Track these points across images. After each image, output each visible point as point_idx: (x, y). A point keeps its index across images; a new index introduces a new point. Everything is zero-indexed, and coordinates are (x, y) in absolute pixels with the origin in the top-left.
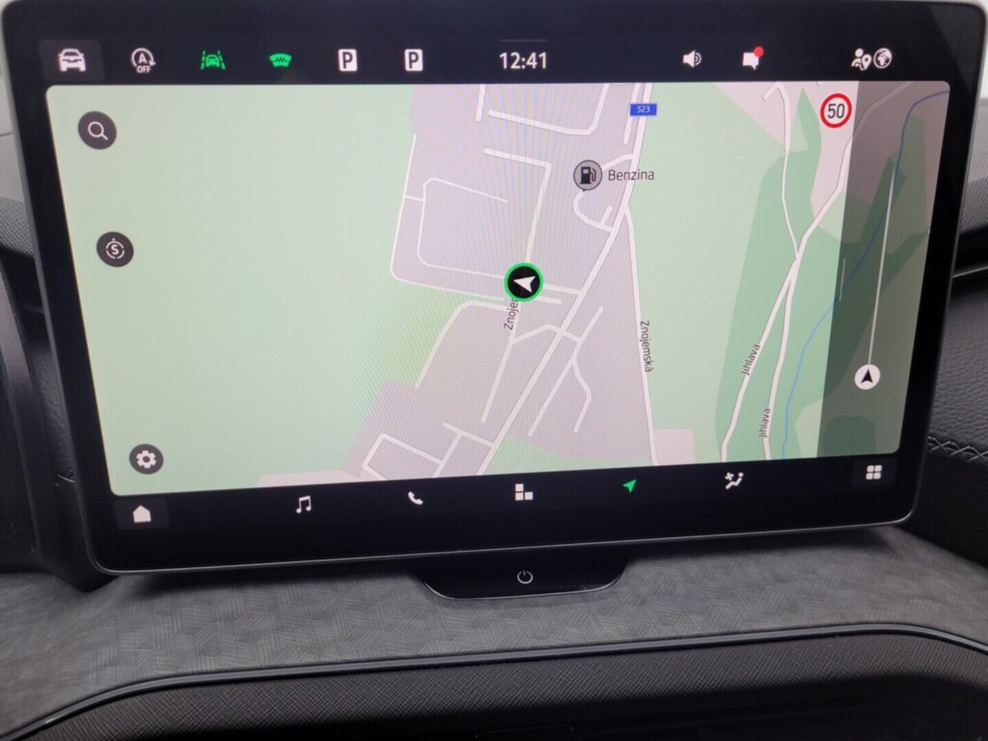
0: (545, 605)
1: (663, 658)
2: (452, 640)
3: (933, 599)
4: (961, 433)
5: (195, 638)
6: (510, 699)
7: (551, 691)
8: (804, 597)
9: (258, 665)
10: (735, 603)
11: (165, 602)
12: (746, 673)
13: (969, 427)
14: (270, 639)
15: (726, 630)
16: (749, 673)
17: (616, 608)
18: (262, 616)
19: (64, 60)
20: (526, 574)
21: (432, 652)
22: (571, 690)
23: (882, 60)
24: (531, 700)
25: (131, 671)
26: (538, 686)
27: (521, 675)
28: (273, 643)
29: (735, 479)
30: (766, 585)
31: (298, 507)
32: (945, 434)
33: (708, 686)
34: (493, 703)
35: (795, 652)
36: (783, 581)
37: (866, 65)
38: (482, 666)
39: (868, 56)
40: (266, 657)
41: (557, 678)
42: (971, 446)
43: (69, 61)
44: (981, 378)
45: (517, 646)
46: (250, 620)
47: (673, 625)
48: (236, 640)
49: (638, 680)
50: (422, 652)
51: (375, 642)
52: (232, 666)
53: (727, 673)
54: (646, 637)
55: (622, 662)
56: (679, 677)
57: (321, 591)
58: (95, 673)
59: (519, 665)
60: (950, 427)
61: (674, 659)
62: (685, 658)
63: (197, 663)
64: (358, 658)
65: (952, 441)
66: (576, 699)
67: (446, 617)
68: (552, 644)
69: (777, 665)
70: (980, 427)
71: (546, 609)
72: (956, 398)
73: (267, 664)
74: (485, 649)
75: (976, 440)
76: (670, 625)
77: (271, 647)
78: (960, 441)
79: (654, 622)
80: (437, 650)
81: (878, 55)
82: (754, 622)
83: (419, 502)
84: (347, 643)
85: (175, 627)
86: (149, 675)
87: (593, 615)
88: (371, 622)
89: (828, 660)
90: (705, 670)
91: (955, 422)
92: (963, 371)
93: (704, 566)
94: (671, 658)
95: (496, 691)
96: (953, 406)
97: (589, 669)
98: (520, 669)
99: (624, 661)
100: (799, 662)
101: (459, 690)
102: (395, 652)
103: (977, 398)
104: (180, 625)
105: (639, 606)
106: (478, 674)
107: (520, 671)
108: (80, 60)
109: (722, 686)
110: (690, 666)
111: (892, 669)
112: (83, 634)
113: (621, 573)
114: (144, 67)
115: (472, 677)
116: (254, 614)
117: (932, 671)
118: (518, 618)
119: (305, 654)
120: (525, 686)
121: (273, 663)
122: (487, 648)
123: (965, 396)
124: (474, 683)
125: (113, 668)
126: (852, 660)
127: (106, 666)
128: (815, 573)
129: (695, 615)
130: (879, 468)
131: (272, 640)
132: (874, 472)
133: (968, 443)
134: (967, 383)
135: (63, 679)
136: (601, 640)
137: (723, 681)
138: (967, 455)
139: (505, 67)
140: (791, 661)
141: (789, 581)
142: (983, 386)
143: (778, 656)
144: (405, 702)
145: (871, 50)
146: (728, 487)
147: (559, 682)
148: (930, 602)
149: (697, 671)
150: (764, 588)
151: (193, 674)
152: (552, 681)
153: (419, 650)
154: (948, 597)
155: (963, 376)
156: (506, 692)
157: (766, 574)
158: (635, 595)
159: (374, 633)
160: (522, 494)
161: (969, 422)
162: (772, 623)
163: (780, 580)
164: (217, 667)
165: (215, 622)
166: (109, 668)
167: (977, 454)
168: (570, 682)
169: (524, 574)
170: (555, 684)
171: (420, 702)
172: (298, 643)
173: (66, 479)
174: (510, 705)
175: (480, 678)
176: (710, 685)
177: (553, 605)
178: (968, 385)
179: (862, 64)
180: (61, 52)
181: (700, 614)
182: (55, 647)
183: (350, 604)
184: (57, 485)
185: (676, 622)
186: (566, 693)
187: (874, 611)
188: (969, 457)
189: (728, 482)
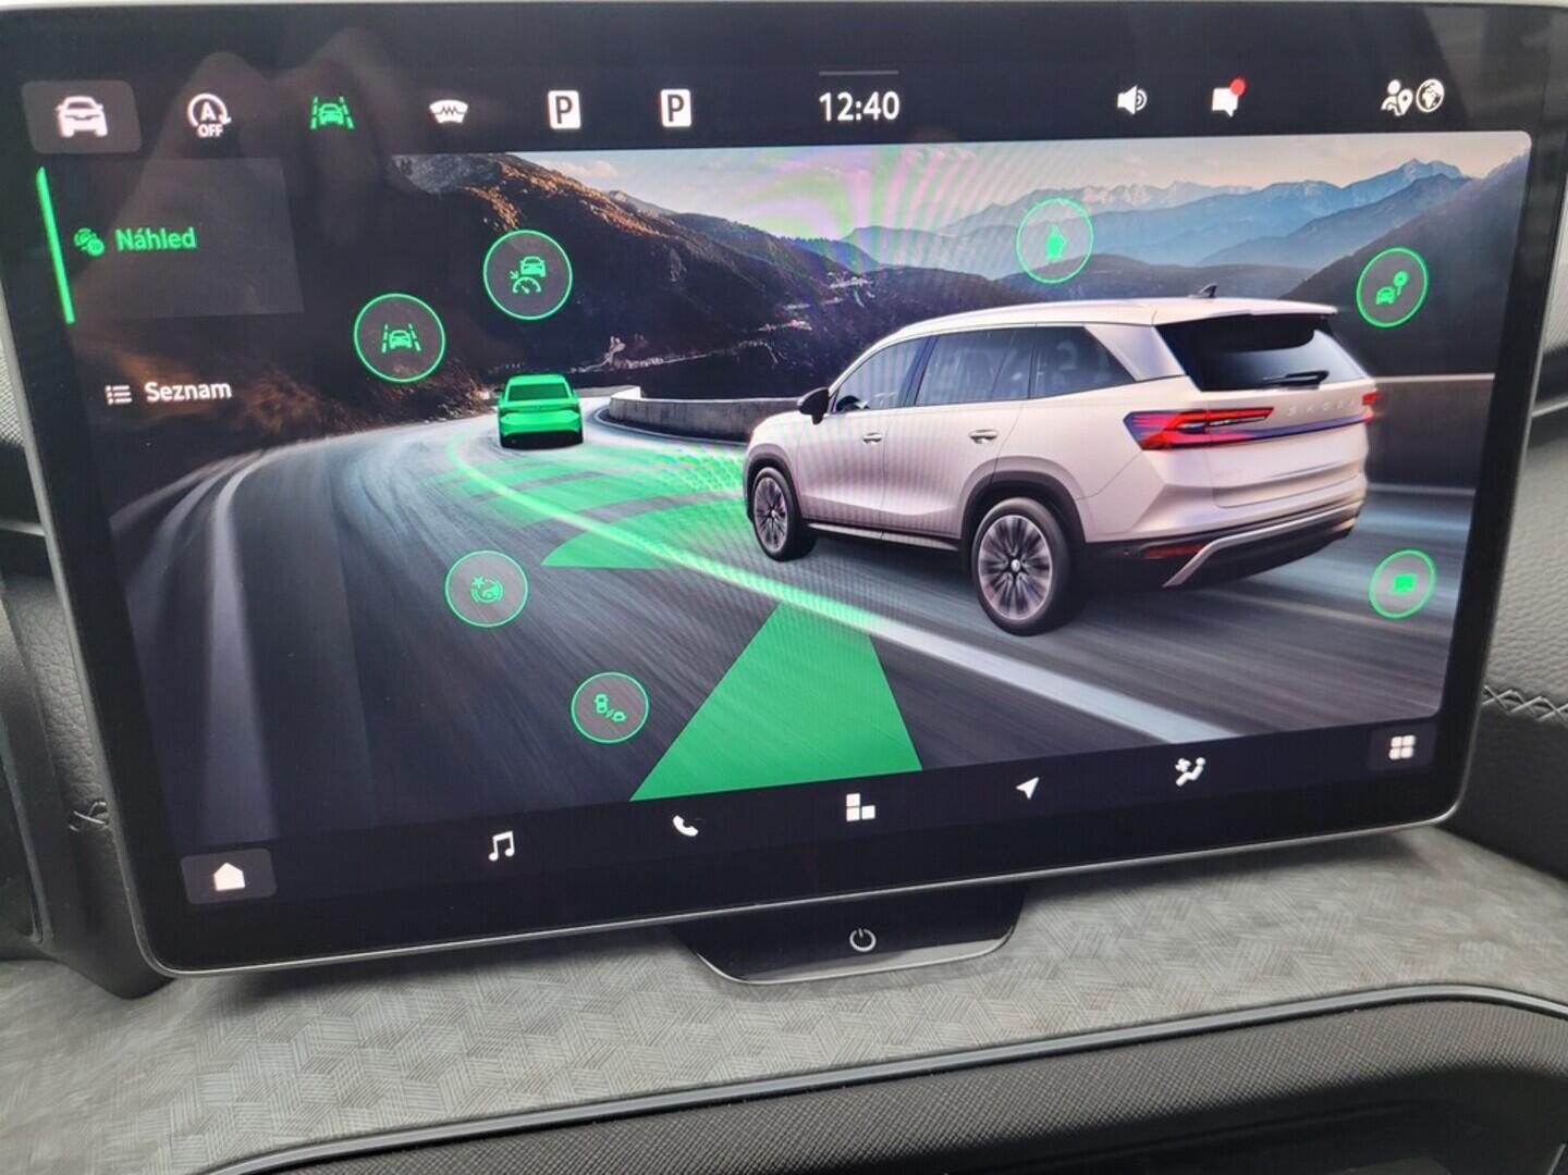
0: (901, 987)
1: (1094, 1063)
2: (759, 1053)
3: (1493, 939)
4: (1527, 677)
5: (332, 1078)
6: (860, 1149)
7: (925, 1131)
8: (1302, 949)
9: (443, 1117)
10: (1197, 964)
11: (275, 1016)
12: (1225, 1080)
13: (1539, 668)
14: (458, 1071)
15: (1188, 1011)
16: (1229, 1079)
17: (1013, 986)
18: (441, 1033)
19: (67, 117)
20: (865, 934)
21: (727, 1078)
22: (955, 1125)
23: (1429, 98)
24: (893, 1147)
25: (229, 1140)
26: (903, 1124)
27: (874, 1108)
28: (465, 1078)
29: (1191, 769)
30: (1241, 932)
31: (492, 851)
32: (1503, 680)
33: (1168, 1105)
34: (833, 1156)
35: (1296, 1041)
36: (1268, 925)
37: (1405, 107)
38: (808, 1095)
39: (1408, 93)
40: (456, 1103)
41: (932, 1107)
42: (1544, 697)
43: (76, 118)
44: (1554, 589)
45: (863, 1059)
46: (422, 1039)
47: (1105, 1008)
48: (402, 1077)
49: (1058, 1103)
50: (712, 1078)
51: (633, 1065)
52: (401, 1123)
53: (1196, 1082)
54: (1064, 1030)
55: (1031, 1074)
56: (1122, 1094)
57: (535, 983)
58: (169, 1149)
59: (868, 1089)
60: (1510, 669)
61: (1111, 1064)
62: (1129, 1061)
63: (341, 1121)
64: (607, 1095)
65: (1515, 689)
66: (964, 1141)
67: (745, 1017)
68: (918, 1052)
69: (1270, 1064)
70: (1556, 667)
71: (903, 994)
72: (1518, 622)
73: (458, 1115)
74: (812, 1066)
75: (1551, 687)
76: (1099, 1008)
77: (462, 1085)
78: (1527, 690)
79: (1075, 1004)
80: (736, 1073)
81: (1423, 90)
82: (1229, 996)
83: (692, 832)
84: (587, 1070)
85: (297, 1060)
86: (262, 1147)
87: (978, 999)
88: (622, 1031)
89: (1347, 1051)
90: (1162, 1079)
91: (1517, 661)
92: (1526, 578)
93: (1144, 907)
94: (1107, 1064)
95: (838, 1136)
96: (1513, 635)
97: (982, 1090)
98: (871, 1097)
99: (1035, 1073)
100: (1303, 1057)
101: (777, 1139)
102: (668, 1082)
103: (1550, 620)
104: (303, 1054)
105: (1048, 979)
106: (804, 1109)
107: (872, 1100)
108: (97, 116)
109: (1189, 1103)
110: (1137, 1075)
111: (1444, 1058)
112: (136, 1078)
113: (1015, 924)
114: (211, 126)
115: (796, 1115)
116: (427, 1029)
117: (1502, 1057)
118: (861, 1011)
119: (520, 1094)
120: (882, 1124)
121: (469, 1112)
122: (815, 1065)
123: (1531, 618)
124: (800, 1126)
125: (200, 1136)
126: (1384, 1048)
127: (185, 1134)
128: (1314, 908)
129: (1138, 989)
130: (1410, 740)
131: (463, 1072)
132: (1402, 747)
133: (1538, 692)
134: (1534, 596)
135: (112, 1159)
136: (995, 1041)
137: (1189, 1094)
138: (1537, 711)
139: (829, 117)
140: (1291, 1056)
141: (1277, 924)
142: (1558, 600)
143: (1271, 1049)
144: (692, 1165)
145: (1412, 82)
146: (1180, 782)
147: (935, 1114)
148: (1489, 944)
149: (1149, 1080)
150: (1238, 940)
151: (335, 1140)
152: (924, 1114)
153: (706, 1075)
154: (1514, 934)
155: (1528, 585)
156: (852, 1137)
157: (1241, 915)
158: (1040, 961)
159: (629, 1049)
160: (857, 810)
161: (1539, 660)
162: (1257, 996)
163: (1262, 922)
164: (377, 1126)
165: (363, 1047)
166: (191, 1137)
167: (1551, 709)
168: (953, 1113)
169: (861, 934)
170: (929, 1118)
171: (717, 1163)
172: (506, 1076)
173: (88, 818)
174: (861, 1158)
175: (810, 1117)
176: (1171, 1104)
177: (913, 985)
178: (1535, 599)
179: (1398, 106)
180: (60, 101)
181: (1145, 986)
182: (89, 1100)
183: (585, 1003)
184: (73, 828)
185: (1109, 1002)
186: (948, 1131)
187: (1409, 966)
188: (1540, 714)
189: (1180, 773)
